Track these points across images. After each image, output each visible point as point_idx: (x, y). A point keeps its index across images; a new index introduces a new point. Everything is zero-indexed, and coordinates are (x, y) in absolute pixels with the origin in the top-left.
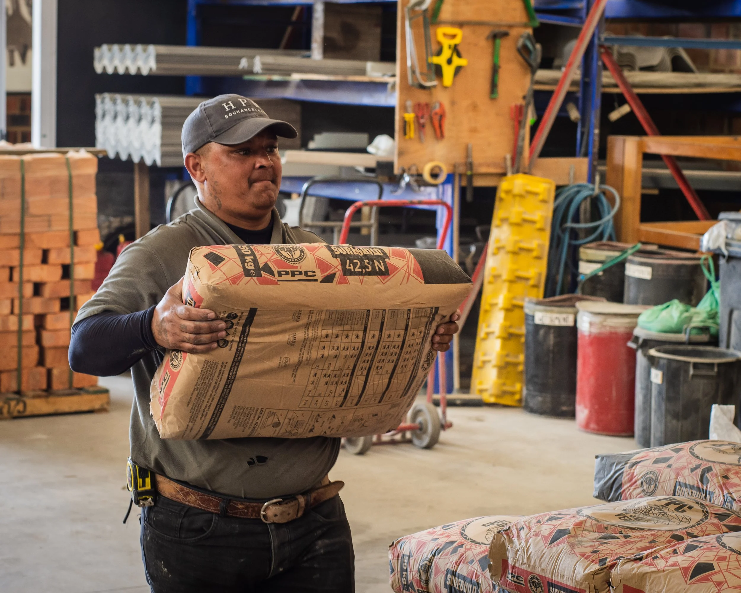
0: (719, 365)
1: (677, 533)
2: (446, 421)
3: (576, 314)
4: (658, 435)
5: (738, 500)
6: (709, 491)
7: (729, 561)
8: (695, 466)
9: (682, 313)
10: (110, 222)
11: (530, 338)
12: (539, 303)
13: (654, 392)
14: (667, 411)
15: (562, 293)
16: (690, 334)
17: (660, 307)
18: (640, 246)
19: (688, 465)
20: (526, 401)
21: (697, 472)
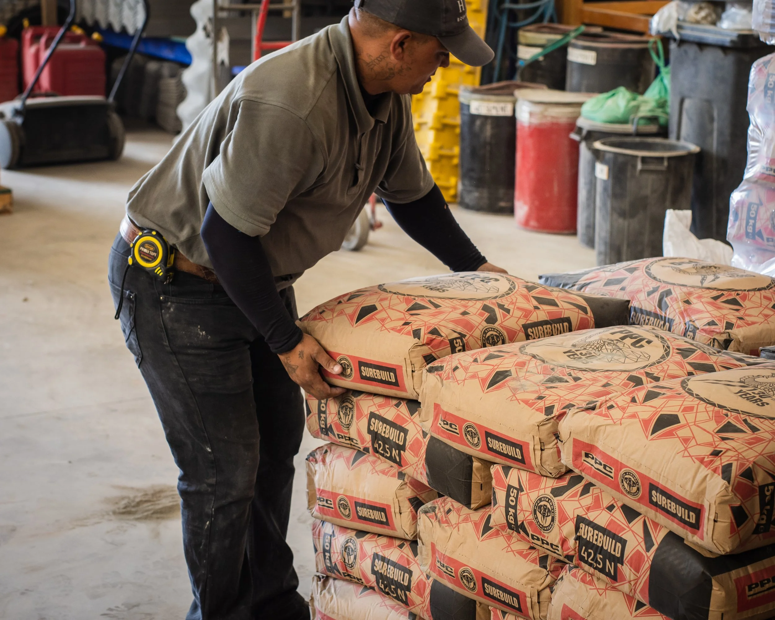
0: (670, 159)
1: (634, 374)
2: (375, 222)
3: (514, 103)
4: (603, 234)
5: (702, 329)
6: (669, 319)
7: (697, 412)
8: (652, 289)
9: (629, 102)
10: (14, 5)
11: (466, 129)
12: (475, 91)
13: (599, 188)
14: (613, 209)
15: (499, 80)
16: (638, 124)
17: (605, 95)
18: (583, 28)
19: (644, 288)
20: (462, 198)
21: (655, 296)
